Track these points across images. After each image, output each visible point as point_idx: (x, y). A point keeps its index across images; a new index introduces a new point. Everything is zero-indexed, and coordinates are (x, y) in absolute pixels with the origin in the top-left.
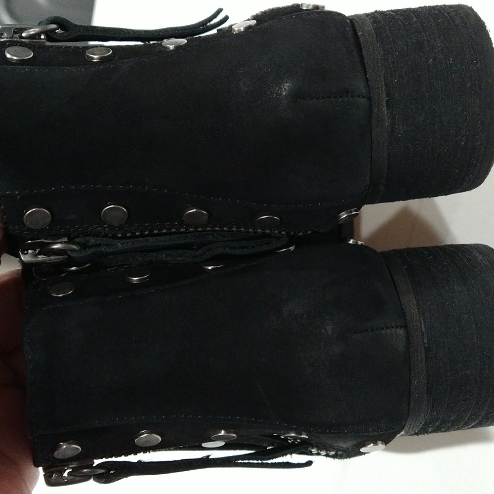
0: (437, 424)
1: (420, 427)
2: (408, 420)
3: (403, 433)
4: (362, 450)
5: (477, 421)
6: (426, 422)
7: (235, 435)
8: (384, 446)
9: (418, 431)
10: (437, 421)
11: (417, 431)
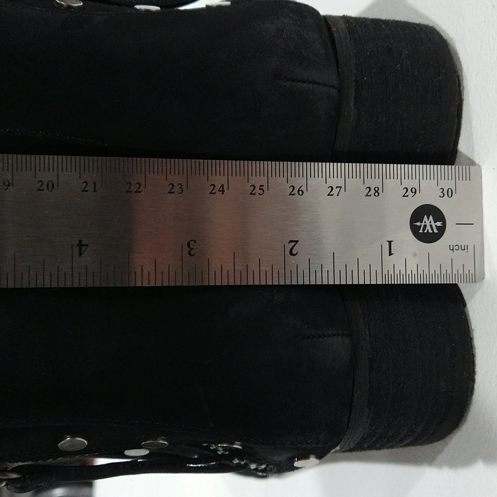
0: (374, 439)
1: (357, 441)
2: (347, 433)
3: (338, 448)
4: (296, 464)
5: (412, 438)
6: (363, 437)
7: (166, 443)
8: (317, 461)
9: (354, 447)
10: (374, 436)
11: (352, 447)
